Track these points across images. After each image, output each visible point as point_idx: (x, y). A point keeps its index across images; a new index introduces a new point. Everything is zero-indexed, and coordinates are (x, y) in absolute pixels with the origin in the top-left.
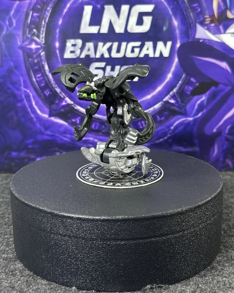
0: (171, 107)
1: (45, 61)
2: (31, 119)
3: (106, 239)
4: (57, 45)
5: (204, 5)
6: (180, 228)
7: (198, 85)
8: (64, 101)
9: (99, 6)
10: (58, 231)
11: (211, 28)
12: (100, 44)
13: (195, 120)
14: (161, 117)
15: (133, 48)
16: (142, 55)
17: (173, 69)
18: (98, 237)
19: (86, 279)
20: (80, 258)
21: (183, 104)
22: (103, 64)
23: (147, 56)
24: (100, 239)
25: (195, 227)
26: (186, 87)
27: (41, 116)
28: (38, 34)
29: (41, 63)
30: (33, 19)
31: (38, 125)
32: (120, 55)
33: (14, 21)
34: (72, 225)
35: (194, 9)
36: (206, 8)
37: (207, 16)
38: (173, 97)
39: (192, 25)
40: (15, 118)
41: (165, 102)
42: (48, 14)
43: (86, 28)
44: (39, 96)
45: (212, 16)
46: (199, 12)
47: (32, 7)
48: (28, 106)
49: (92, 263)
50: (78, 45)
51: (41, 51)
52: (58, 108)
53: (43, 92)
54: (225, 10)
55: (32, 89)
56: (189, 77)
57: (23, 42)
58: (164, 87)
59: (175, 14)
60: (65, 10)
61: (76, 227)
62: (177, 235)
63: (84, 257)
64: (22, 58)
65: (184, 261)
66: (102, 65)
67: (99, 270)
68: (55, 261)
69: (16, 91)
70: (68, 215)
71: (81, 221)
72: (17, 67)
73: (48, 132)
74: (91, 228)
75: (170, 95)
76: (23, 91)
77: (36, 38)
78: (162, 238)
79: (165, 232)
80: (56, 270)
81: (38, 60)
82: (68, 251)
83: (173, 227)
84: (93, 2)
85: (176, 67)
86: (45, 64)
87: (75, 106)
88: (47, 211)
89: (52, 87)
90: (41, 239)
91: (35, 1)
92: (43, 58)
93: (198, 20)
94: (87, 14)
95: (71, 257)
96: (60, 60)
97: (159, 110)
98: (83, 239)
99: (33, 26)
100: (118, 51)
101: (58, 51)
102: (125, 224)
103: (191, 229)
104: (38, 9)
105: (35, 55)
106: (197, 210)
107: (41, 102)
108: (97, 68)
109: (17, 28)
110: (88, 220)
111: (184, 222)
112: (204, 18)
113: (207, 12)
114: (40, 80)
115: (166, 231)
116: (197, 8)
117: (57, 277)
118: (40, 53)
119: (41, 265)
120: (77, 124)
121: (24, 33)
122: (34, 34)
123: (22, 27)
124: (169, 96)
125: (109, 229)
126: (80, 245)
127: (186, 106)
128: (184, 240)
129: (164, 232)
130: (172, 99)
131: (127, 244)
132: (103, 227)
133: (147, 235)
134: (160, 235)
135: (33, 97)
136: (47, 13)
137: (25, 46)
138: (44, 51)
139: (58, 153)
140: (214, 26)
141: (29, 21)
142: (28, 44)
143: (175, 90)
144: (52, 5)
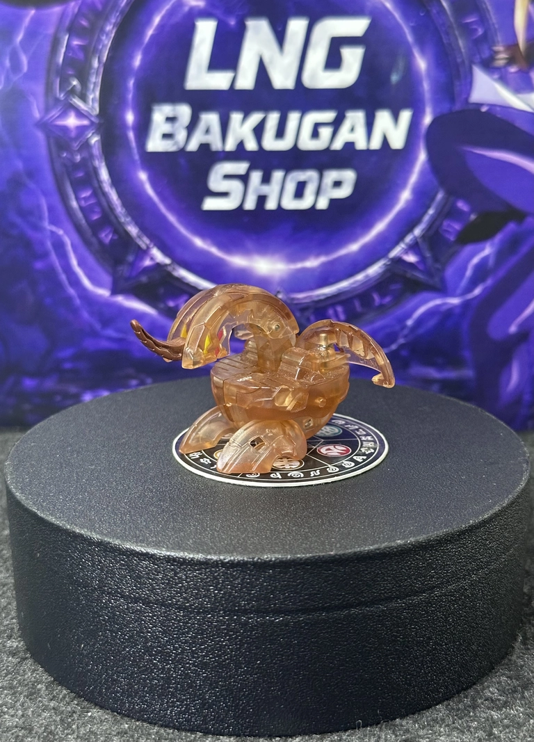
0: (406, 272)
1: (101, 158)
2: (69, 299)
3: (238, 609)
4: (130, 117)
5: (493, 18)
6: (422, 584)
7: (476, 219)
8: (148, 258)
9: (232, 22)
10: (119, 588)
11: (510, 76)
12: (236, 117)
13: (466, 305)
14: (382, 296)
15: (317, 126)
16: (338, 145)
17: (414, 178)
18: (218, 606)
19: (189, 705)
20: (173, 653)
21: (438, 266)
22: (241, 167)
23: (349, 146)
24: (223, 610)
25: (460, 578)
26: (445, 223)
27: (92, 292)
28: (84, 92)
29: (92, 163)
30: (70, 55)
31: (85, 315)
32: (284, 145)
33: (24, 60)
34: (153, 574)
35: (467, 30)
36: (496, 26)
37: (500, 48)
38: (414, 247)
39: (461, 69)
40: (30, 299)
41: (391, 260)
42: (107, 42)
43: (200, 77)
44: (87, 243)
45: (512, 46)
46: (480, 36)
47: (67, 22)
48: (59, 269)
49: (204, 666)
50: (180, 119)
51: (90, 135)
52: (134, 274)
53: (95, 234)
55: (70, 227)
57: (47, 109)
58: (392, 224)
59: (421, 42)
60: (150, 32)
61: (162, 579)
62: (416, 599)
63: (182, 652)
64: (43, 151)
65: (431, 662)
66: (239, 169)
67: (220, 685)
68: (111, 660)
69: (30, 233)
70: (143, 550)
71: (176, 565)
72: (32, 173)
73: (110, 332)
74: (201, 582)
75: (406, 244)
76: (49, 233)
77: (77, 102)
78: (377, 608)
79: (385, 592)
80: (115, 680)
81: (83, 155)
82: (142, 637)
83: (406, 580)
84: (218, 12)
85: (422, 173)
86: (100, 167)
87: (174, 269)
88: (91, 539)
89: (119, 223)
90: (78, 605)
91: (76, 10)
92: (96, 151)
93: (478, 56)
94: (204, 41)
95: (151, 652)
96: (137, 157)
97: (378, 278)
98: (180, 608)
99: (70, 73)
100: (280, 133)
101: (131, 135)
102: (286, 573)
103: (451, 585)
104: (84, 28)
105: (75, 143)
106: (465, 538)
107: (91, 260)
108: (227, 177)
109: (31, 76)
110: (194, 563)
111: (432, 567)
112: (492, 53)
113: (499, 38)
114: (90, 205)
115: (388, 590)
116: (475, 27)
117: (118, 697)
118: (88, 139)
119: (79, 667)
121: (49, 88)
122: (73, 92)
123: (42, 73)
124: (402, 245)
125: (246, 587)
126: (174, 624)
127: (443, 270)
128: (432, 611)
129: (382, 593)
130: (409, 252)
131: (289, 622)
132: (231, 582)
133: (339, 600)
134: (372, 600)
135: (73, 245)
136: (104, 38)
137: (53, 121)
138: (98, 134)
139: (134, 382)
140: (516, 73)
141: (61, 60)
142: (58, 117)
143: (418, 231)
144: (117, 20)
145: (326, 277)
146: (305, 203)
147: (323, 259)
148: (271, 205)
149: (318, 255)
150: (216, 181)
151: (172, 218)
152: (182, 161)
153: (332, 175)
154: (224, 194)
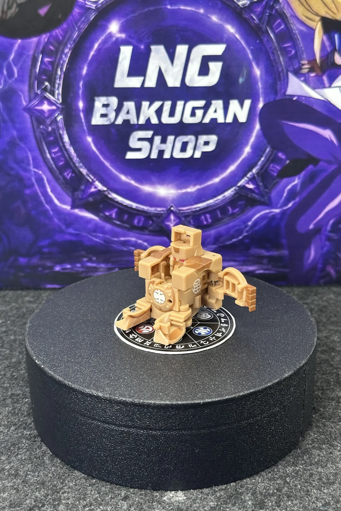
0: (248, 194)
1: (63, 129)
2: (47, 210)
4: (81, 105)
5: (301, 44)
7: (289, 163)
8: (93, 187)
9: (142, 47)
11: (310, 78)
12: (145, 104)
13: (283, 213)
14: (233, 208)
15: (194, 109)
16: (207, 120)
17: (252, 140)
21: (267, 190)
22: (149, 134)
23: (214, 120)
26: (271, 165)
27: (60, 207)
28: (52, 89)
29: (59, 131)
30: (43, 67)
31: (56, 220)
32: (175, 120)
33: (15, 70)
35: (285, 51)
36: (303, 49)
37: (306, 62)
38: (252, 180)
39: (282, 75)
40: (23, 211)
41: (239, 187)
42: (66, 59)
43: (123, 80)
44: (57, 179)
45: (312, 61)
46: (293, 54)
47: (41, 48)
48: (40, 194)
50: (111, 105)
51: (57, 115)
52: (84, 196)
53: (61, 173)
54: (331, 52)
55: (46, 169)
56: (275, 151)
57: (30, 101)
58: (238, 167)
59: (257, 59)
60: (92, 53)
64: (29, 125)
66: (147, 134)
69: (22, 173)
72: (23, 138)
73: (71, 231)
75: (248, 178)
76: (33, 173)
77: (48, 95)
81: (53, 127)
84: (133, 41)
85: (257, 136)
86: (63, 134)
87: (109, 193)
89: (75, 166)
91: (46, 40)
92: (61, 125)
93: (292, 67)
94: (124, 58)
96: (85, 128)
97: (230, 198)
99: (44, 77)
100: (172, 114)
101: (82, 115)
104: (52, 51)
105: (48, 120)
107: (59, 188)
108: (140, 139)
109: (20, 80)
112: (301, 65)
113: (305, 56)
114: (57, 156)
116: (290, 49)
118: (56, 117)
120: (112, 219)
121: (31, 87)
122: (45, 89)
123: (27, 78)
124: (246, 178)
127: (270, 193)
130: (250, 183)
135: (47, 180)
136: (64, 56)
137: (33, 107)
138: (61, 115)
139: (85, 259)
140: (314, 76)
141: (37, 70)
142: (37, 105)
143: (254, 171)
144: (71, 46)
145: (200, 197)
146: (188, 154)
147: (198, 187)
148: (167, 156)
149: (195, 185)
150: (133, 143)
151: (107, 164)
152: (113, 130)
153: (203, 138)
154: (139, 150)
